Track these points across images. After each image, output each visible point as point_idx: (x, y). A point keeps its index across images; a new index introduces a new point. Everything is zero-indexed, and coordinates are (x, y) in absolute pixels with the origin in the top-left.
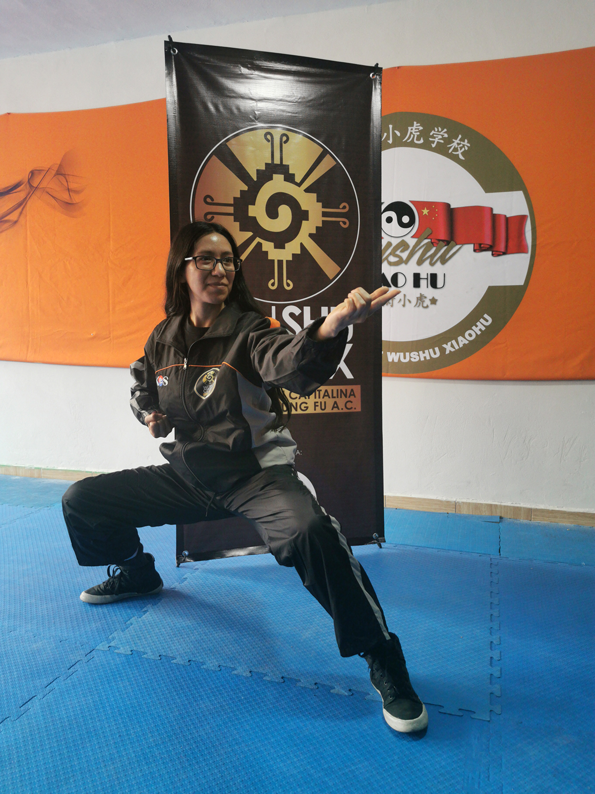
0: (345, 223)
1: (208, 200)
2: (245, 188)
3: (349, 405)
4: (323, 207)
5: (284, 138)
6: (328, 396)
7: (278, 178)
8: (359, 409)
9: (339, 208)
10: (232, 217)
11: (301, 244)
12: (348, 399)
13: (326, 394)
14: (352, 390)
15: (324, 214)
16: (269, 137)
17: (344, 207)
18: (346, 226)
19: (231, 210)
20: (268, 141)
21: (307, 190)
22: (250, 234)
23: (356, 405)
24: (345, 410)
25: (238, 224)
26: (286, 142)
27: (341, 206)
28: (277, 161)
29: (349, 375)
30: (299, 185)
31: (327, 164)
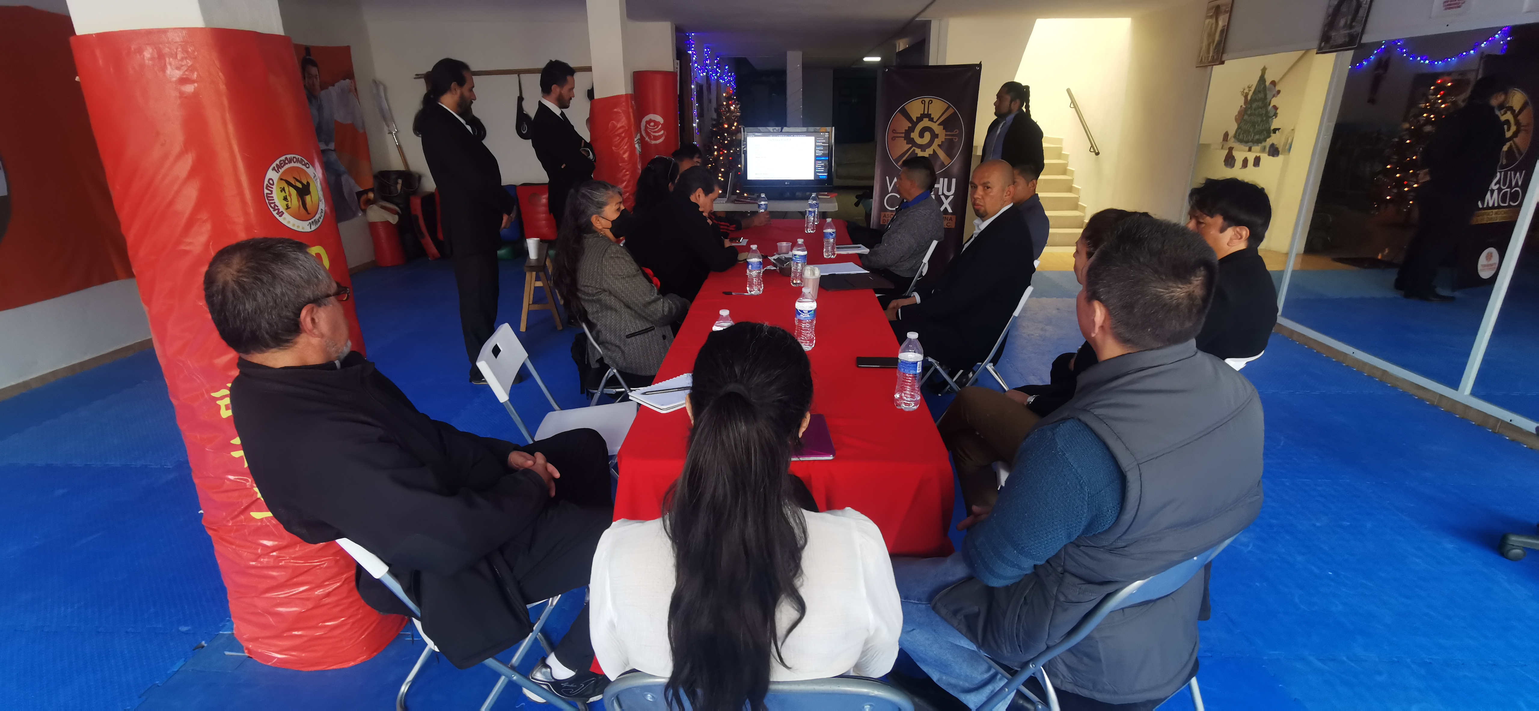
0: (955, 139)
1: (894, 131)
2: (910, 125)
3: (948, 225)
5: (930, 102)
7: (926, 120)
8: (953, 227)
9: (953, 132)
10: (903, 139)
11: (934, 149)
12: (948, 221)
14: (951, 218)
15: (946, 135)
16: (923, 102)
17: (956, 132)
18: (956, 141)
19: (903, 135)
20: (923, 104)
21: (939, 125)
22: (911, 145)
23: (952, 225)
24: (947, 227)
25: (906, 141)
26: (931, 103)
27: (955, 131)
28: (926, 112)
29: (950, 210)
30: (935, 122)
31: (950, 112)
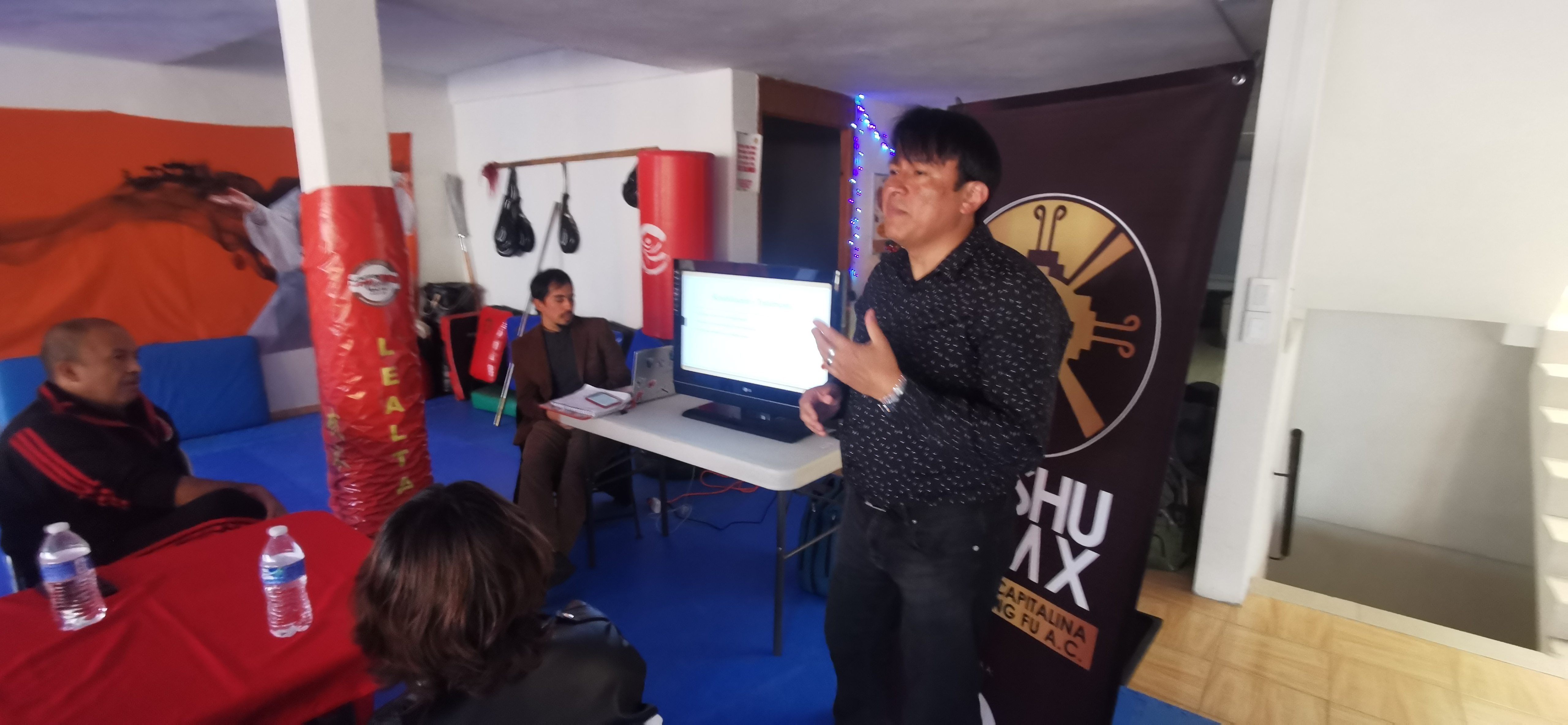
0: (1126, 349)
3: (1071, 648)
4: (1098, 319)
5: (1063, 211)
6: (1043, 615)
9: (1123, 324)
12: (1071, 638)
13: (1041, 612)
14: (1081, 629)
15: (1097, 331)
16: (1040, 212)
17: (1131, 323)
18: (1126, 355)
20: (1037, 217)
21: (1079, 291)
23: (1084, 658)
24: (1062, 652)
26: (1061, 218)
27: (1127, 321)
28: (1044, 247)
29: (1081, 601)
30: (1067, 282)
31: (1120, 248)
